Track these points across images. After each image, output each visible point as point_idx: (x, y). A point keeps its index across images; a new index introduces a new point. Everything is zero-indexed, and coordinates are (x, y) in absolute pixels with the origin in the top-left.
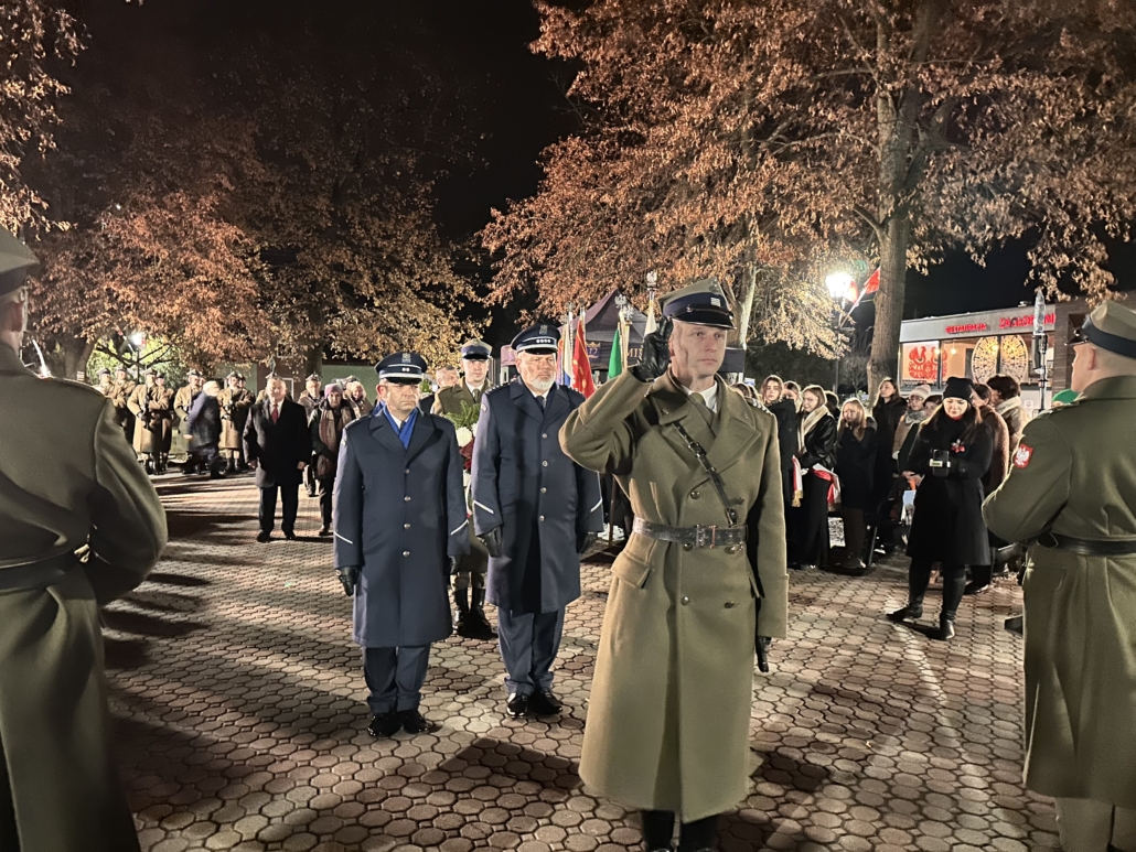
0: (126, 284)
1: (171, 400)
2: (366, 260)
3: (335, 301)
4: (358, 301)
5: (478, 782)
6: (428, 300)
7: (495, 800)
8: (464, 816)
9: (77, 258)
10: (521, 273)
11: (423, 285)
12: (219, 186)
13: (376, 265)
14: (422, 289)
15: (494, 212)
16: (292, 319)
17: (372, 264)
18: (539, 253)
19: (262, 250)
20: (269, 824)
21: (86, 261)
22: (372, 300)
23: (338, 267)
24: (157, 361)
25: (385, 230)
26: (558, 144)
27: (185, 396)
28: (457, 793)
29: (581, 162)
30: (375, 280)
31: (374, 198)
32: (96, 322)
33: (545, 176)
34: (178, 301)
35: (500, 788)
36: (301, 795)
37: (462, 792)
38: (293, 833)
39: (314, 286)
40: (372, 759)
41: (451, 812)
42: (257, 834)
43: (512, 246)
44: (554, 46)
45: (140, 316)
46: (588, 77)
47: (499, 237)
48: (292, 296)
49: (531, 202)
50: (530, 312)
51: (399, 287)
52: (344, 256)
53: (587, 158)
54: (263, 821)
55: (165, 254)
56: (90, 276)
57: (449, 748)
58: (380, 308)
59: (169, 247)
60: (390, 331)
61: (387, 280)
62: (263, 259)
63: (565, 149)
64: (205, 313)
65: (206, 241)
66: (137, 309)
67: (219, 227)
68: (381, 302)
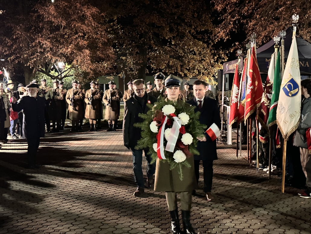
0: (47, 39)
1: (65, 95)
2: (167, 20)
4: (164, 42)
6: (199, 40)
9: (26, 27)
11: (197, 31)
13: (172, 23)
14: (196, 34)
16: (131, 54)
17: (170, 22)
22: (171, 41)
23: (153, 25)
27: (71, 93)
30: (171, 31)
32: (34, 58)
34: (70, 47)
45: (53, 55)
48: (132, 41)
51: (184, 34)
55: (64, 24)
56: (31, 35)
58: (174, 45)
59: (66, 20)
60: (179, 58)
61: (178, 30)
64: (82, 52)
65: (83, 15)
66: (52, 51)
67: (89, 8)
68: (175, 42)
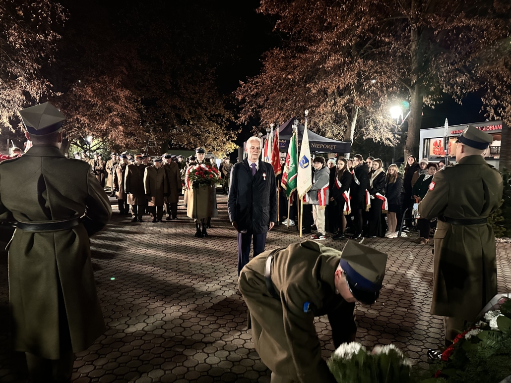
0: (84, 116)
2: (186, 103)
3: (173, 122)
4: (183, 122)
5: (226, 313)
6: (213, 121)
7: (232, 320)
8: (220, 325)
9: (64, 105)
10: (253, 110)
11: (211, 114)
12: (122, 72)
13: (191, 106)
14: (211, 116)
15: (241, 82)
16: (155, 131)
17: (189, 105)
18: (260, 101)
19: (142, 99)
20: (147, 325)
21: (67, 106)
22: (189, 121)
23: (174, 107)
24: (98, 148)
25: (194, 90)
26: (269, 51)
27: (110, 164)
28: (218, 317)
29: (280, 59)
30: (190, 112)
31: (190, 76)
32: (72, 132)
33: (264, 66)
34: (105, 123)
35: (234, 316)
36: (159, 316)
37: (220, 317)
38: (156, 328)
39: (164, 115)
40: (186, 304)
41: (215, 323)
42: (143, 328)
43: (248, 97)
44: (266, 9)
45: (90, 130)
46: (281, 23)
47: (243, 94)
48: (155, 120)
49: (257, 77)
50: (257, 127)
51: (201, 116)
52: (177, 102)
53: (282, 57)
54: (145, 325)
55: (100, 103)
56: (69, 112)
57: (215, 301)
58: (192, 125)
59: (101, 100)
60: (197, 135)
61: (196, 112)
62: (142, 104)
63: (272, 53)
64: (117, 129)
65: (117, 96)
66: (89, 126)
67: (123, 91)
68: (193, 122)
